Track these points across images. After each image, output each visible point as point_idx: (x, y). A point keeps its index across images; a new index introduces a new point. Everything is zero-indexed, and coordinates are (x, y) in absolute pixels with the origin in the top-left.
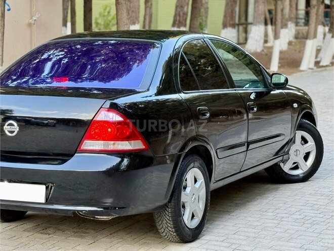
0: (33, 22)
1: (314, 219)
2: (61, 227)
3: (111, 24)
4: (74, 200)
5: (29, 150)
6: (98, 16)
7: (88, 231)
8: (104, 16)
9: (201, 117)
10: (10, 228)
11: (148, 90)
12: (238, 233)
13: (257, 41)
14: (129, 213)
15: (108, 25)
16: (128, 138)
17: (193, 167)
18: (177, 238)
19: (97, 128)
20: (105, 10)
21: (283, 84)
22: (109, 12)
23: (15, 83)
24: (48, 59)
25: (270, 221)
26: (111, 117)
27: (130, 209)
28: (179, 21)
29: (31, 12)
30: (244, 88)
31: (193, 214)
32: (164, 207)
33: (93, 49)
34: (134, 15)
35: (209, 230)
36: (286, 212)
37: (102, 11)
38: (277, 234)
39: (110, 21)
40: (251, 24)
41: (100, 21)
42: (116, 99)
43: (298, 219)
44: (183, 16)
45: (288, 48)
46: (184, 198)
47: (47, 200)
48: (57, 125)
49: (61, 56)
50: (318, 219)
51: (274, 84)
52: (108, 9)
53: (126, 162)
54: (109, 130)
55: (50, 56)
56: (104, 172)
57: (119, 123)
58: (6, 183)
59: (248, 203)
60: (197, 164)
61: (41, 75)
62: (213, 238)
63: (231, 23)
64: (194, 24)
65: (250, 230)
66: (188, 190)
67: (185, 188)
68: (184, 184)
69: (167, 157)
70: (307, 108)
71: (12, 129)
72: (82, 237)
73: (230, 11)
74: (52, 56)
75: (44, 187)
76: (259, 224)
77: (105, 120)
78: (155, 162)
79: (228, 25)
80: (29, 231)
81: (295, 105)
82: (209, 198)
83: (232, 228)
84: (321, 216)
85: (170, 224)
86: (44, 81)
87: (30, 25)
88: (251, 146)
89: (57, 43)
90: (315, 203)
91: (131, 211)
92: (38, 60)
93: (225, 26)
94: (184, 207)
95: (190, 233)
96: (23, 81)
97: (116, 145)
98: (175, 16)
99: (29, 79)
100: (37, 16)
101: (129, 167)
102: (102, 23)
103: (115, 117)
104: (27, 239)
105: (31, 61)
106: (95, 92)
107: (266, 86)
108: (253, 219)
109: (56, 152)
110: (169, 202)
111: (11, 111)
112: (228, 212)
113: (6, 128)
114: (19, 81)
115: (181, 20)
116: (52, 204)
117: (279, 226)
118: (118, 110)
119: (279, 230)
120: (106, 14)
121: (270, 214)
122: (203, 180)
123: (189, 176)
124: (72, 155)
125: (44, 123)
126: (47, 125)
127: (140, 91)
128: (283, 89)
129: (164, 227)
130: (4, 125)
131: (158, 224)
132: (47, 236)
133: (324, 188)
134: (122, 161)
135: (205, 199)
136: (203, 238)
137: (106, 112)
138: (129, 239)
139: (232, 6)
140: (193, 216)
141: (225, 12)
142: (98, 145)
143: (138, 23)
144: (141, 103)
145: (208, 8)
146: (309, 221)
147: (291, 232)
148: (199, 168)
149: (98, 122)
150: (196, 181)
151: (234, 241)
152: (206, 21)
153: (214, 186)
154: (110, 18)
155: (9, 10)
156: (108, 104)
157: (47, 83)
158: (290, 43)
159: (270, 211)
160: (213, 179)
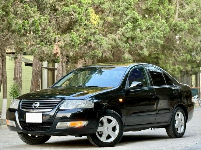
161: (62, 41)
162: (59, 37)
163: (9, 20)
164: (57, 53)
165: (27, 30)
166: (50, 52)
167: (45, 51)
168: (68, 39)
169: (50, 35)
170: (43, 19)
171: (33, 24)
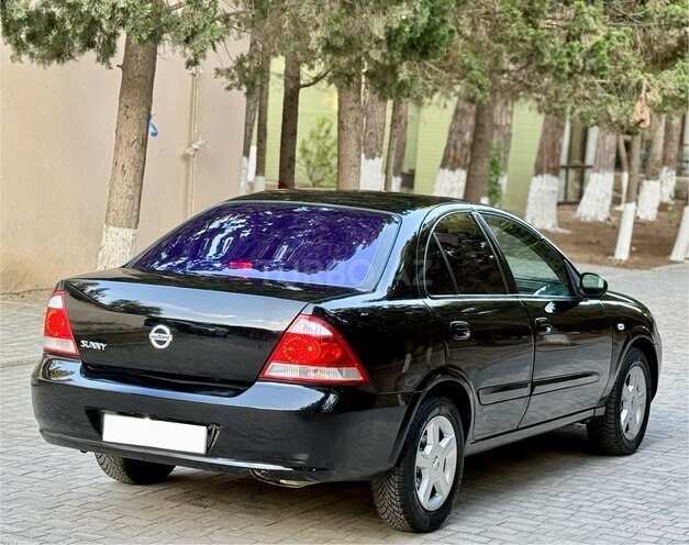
0: (192, 153)
1: (631, 512)
2: (225, 498)
3: (330, 153)
4: (248, 452)
5: (184, 372)
6: (307, 137)
7: (267, 506)
8: (318, 138)
9: (457, 338)
10: (144, 493)
11: (374, 290)
12: (506, 524)
13: (598, 200)
14: (333, 479)
15: (325, 154)
16: (338, 363)
17: (439, 414)
18: (406, 524)
19: (290, 345)
20: (321, 126)
21: (601, 290)
22: (328, 132)
23: (165, 266)
24: (220, 230)
25: (560, 510)
26: (314, 329)
27: (335, 472)
28: (454, 158)
29: (190, 136)
30: (536, 294)
31: (434, 487)
32: (388, 473)
33: (292, 218)
34: (373, 140)
35: (459, 516)
36: (588, 498)
37: (316, 128)
38: (567, 530)
39: (329, 149)
40: (590, 167)
41: (311, 146)
42: (326, 301)
43: (604, 510)
44: (461, 150)
45: (658, 217)
46: (420, 461)
47: (208, 449)
48: (229, 336)
49: (240, 226)
50: (638, 512)
51: (586, 290)
52: (326, 126)
53: (332, 398)
54: (310, 349)
55: (222, 224)
56: (297, 413)
57: (326, 339)
58: (147, 420)
59: (530, 482)
60: (445, 410)
61: (205, 255)
62: (464, 528)
63: (551, 165)
64: (475, 170)
65: (524, 521)
66: (428, 449)
67: (423, 446)
68: (422, 439)
69: (399, 396)
70: (644, 332)
71: (161, 338)
72: (256, 514)
73: (549, 143)
74: (225, 225)
75: (203, 429)
76: (540, 513)
77: (305, 332)
78: (378, 404)
79: (545, 169)
80: (173, 500)
81: (621, 327)
82: (462, 466)
83: (496, 516)
84: (645, 508)
85: (396, 501)
86: (209, 266)
87: (186, 157)
88: (538, 389)
89: (236, 206)
90: (639, 487)
91: (337, 476)
92: (203, 231)
93: (539, 171)
94: (419, 475)
95: (426, 517)
96: (177, 263)
97: (318, 373)
98: (447, 149)
99: (186, 261)
100: (200, 142)
101: (337, 407)
102: (315, 151)
103: (320, 330)
104: (171, 511)
105: (193, 232)
106: (291, 288)
107: (571, 293)
108: (533, 506)
109: (224, 377)
110: (397, 465)
111: (158, 309)
112: (494, 492)
113: (153, 336)
114: (170, 264)
115: (458, 156)
116: (216, 456)
117: (573, 518)
118: (326, 319)
119: (572, 524)
120: (323, 134)
121: (562, 500)
122: (453, 436)
123: (432, 428)
124: (250, 384)
125: (208, 331)
126: (214, 335)
127: (364, 291)
128: (601, 300)
129: (386, 504)
130: (150, 331)
131: (376, 500)
132: (202, 509)
133: (661, 465)
134: (326, 397)
135: (454, 467)
136: (448, 527)
137: (307, 322)
138: (331, 522)
139: (554, 134)
140: (434, 492)
141: (541, 144)
142: (292, 371)
143: (380, 157)
144: (364, 310)
145: (510, 135)
146: (623, 515)
147: (591, 528)
148: (448, 417)
149: (294, 335)
150: (441, 437)
151: (496, 536)
152: (505, 160)
153: (470, 449)
154: (328, 143)
155: (154, 134)
156: (310, 309)
157: (215, 269)
158: (662, 207)
159: (564, 495)
160: (470, 436)
161: (655, 91)
162: (649, 80)
163: (538, 43)
164: (642, 121)
165: (577, 67)
166: (625, 117)
167: (613, 114)
168: (670, 85)
169: (629, 74)
170: (618, 38)
171: (593, 52)
